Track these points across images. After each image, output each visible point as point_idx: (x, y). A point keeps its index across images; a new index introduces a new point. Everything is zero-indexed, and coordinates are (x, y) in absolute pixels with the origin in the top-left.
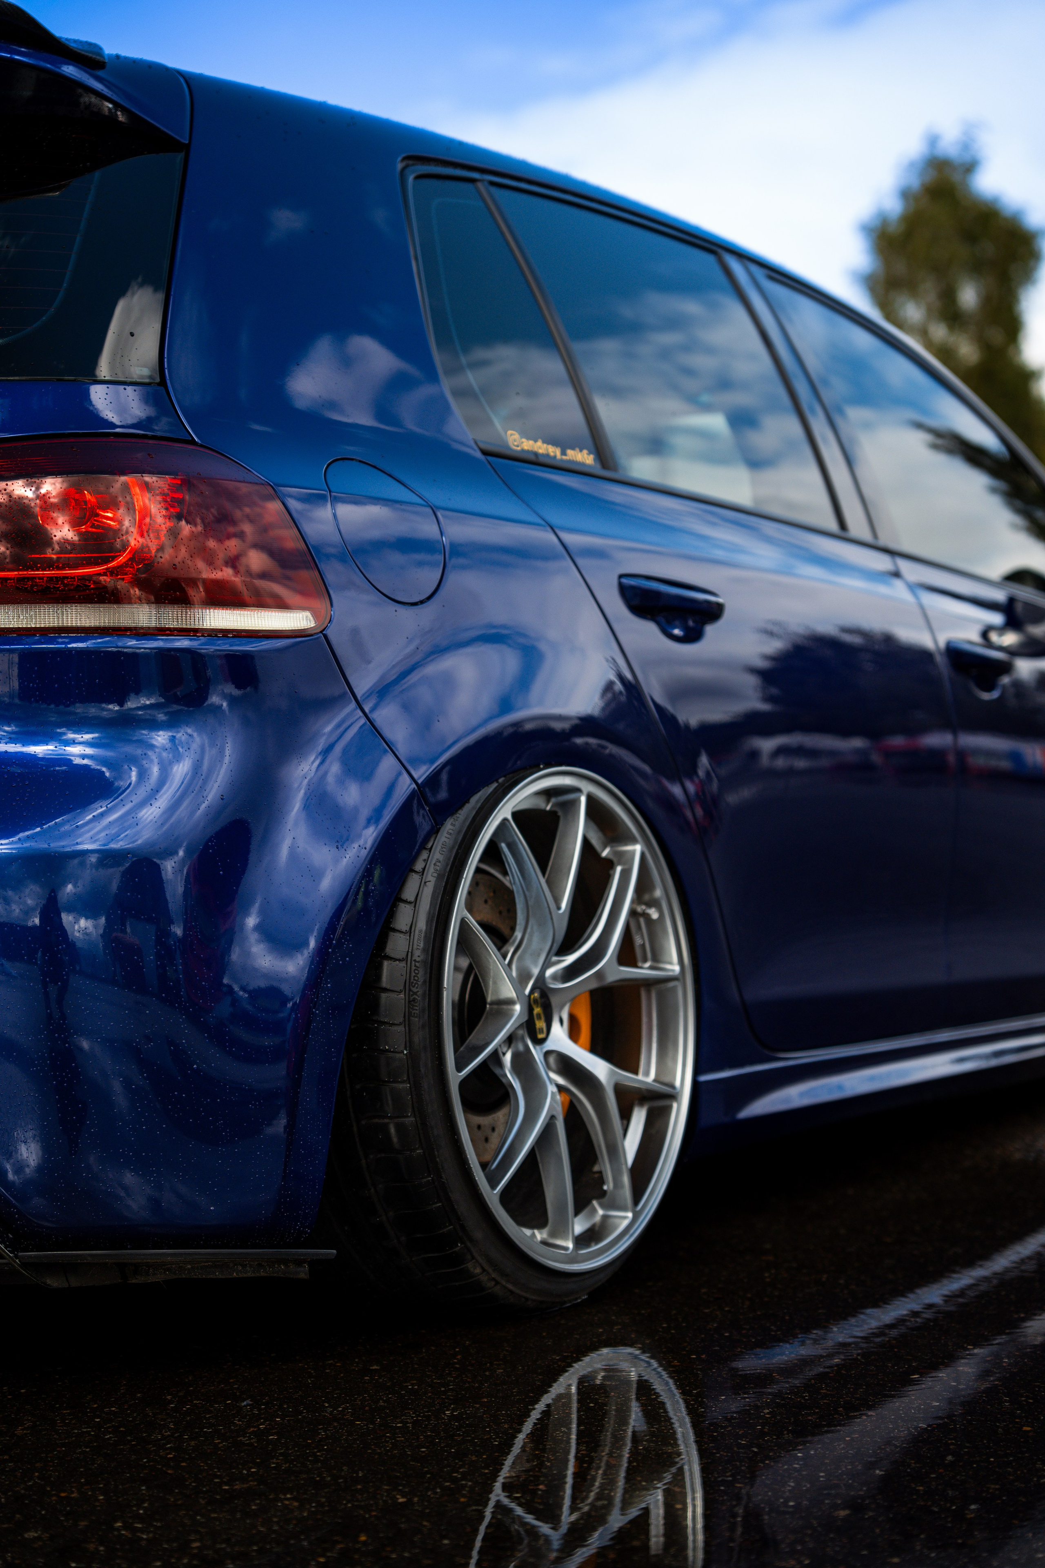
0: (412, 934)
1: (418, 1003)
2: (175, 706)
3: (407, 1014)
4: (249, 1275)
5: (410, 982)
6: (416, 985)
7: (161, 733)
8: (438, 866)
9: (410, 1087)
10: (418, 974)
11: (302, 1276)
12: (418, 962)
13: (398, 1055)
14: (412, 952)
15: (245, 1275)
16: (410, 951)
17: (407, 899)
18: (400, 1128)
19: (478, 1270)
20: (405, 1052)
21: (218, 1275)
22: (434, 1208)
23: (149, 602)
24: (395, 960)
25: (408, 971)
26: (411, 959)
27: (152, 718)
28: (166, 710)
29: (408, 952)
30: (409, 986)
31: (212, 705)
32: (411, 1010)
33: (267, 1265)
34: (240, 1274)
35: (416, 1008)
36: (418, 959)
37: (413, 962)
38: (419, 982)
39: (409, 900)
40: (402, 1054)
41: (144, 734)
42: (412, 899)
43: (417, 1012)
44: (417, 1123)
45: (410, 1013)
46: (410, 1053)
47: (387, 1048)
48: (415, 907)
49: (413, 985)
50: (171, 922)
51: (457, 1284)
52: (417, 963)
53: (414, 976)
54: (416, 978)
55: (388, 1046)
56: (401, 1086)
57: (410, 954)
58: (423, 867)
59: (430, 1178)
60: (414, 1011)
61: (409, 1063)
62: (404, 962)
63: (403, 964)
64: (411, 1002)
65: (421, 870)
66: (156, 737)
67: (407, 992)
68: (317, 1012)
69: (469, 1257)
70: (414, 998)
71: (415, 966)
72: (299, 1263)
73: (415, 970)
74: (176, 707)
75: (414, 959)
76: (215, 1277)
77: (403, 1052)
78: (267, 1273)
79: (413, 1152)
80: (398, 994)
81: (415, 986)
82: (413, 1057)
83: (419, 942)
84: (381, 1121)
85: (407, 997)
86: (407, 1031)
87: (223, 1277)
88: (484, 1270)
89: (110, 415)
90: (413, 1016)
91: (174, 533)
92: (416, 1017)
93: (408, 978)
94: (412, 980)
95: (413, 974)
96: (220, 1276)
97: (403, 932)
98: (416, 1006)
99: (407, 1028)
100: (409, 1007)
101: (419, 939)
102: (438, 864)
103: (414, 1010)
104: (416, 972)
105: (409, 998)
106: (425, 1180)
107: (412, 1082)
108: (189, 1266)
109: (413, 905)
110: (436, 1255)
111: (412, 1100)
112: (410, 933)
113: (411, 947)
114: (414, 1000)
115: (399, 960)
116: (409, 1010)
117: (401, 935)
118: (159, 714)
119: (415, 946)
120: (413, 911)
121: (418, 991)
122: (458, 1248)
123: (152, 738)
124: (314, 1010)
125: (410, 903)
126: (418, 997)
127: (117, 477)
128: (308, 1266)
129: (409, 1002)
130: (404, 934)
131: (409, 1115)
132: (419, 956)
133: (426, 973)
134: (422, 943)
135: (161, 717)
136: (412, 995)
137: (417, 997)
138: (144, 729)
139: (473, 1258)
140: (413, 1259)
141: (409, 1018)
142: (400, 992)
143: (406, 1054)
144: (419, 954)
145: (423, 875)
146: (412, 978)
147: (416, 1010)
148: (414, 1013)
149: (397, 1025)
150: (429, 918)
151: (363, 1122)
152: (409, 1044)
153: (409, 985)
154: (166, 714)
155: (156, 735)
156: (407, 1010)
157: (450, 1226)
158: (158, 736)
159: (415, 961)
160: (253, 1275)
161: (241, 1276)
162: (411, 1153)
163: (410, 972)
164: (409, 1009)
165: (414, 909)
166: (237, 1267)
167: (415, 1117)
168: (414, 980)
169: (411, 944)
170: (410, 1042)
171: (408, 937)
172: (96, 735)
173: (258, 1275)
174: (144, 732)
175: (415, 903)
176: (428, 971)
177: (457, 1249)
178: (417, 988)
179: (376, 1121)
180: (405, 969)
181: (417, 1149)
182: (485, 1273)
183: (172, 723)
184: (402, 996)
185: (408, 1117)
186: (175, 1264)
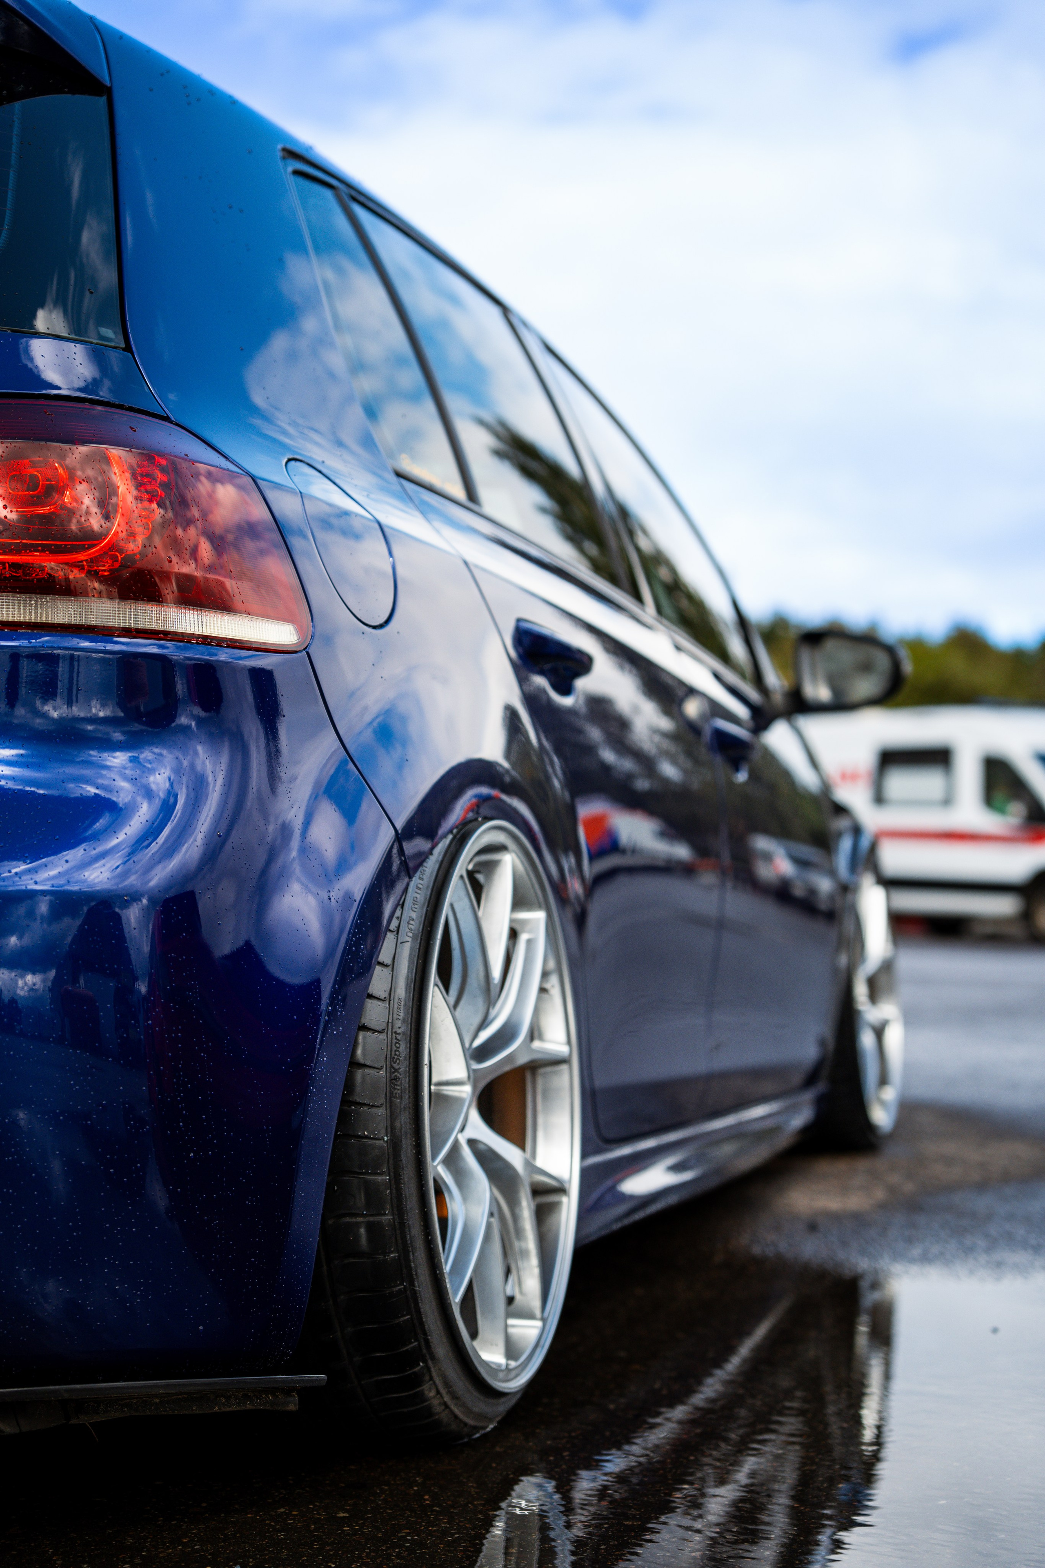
0: (392, 1002)
1: (400, 1082)
2: (136, 725)
3: (388, 1095)
4: (233, 1408)
5: (391, 1057)
6: (398, 1061)
7: (118, 754)
8: (412, 925)
9: (390, 1179)
10: (399, 1048)
11: (292, 1407)
12: (399, 1034)
13: (378, 1143)
14: (392, 1023)
15: (228, 1409)
16: (390, 1021)
17: (383, 962)
18: (371, 1228)
19: (432, 1393)
20: (386, 1138)
21: (195, 1410)
22: (402, 1321)
23: (110, 597)
24: (374, 1031)
25: (389, 1045)
26: (392, 1031)
27: (105, 737)
28: (126, 729)
29: (388, 1022)
30: (390, 1062)
31: (180, 725)
32: (393, 1090)
33: (254, 1396)
34: (222, 1408)
35: (398, 1087)
36: (399, 1031)
37: (394, 1035)
38: (401, 1057)
39: (385, 963)
40: (382, 1141)
41: (92, 756)
42: (388, 961)
43: (399, 1092)
44: (394, 1222)
45: (391, 1093)
46: (391, 1140)
47: (366, 1134)
48: (393, 970)
49: (395, 1060)
50: (136, 979)
51: (405, 1410)
52: (397, 1036)
53: (396, 1051)
54: (397, 1053)
55: (367, 1132)
56: (379, 1178)
57: (390, 1025)
58: (397, 925)
59: (402, 1287)
60: (396, 1091)
61: (390, 1151)
62: (385, 1034)
63: (383, 1036)
64: (393, 1080)
65: (396, 929)
66: (112, 759)
67: (388, 1069)
68: (314, 1090)
69: (427, 1378)
70: (396, 1076)
71: (396, 1039)
72: (288, 1391)
73: (396, 1043)
74: (137, 727)
75: (394, 1031)
76: (191, 1413)
77: (384, 1139)
78: (254, 1405)
79: (387, 1256)
80: (378, 1071)
81: (396, 1062)
82: (395, 1144)
83: (399, 1010)
84: (353, 1220)
85: (388, 1075)
86: (389, 1114)
87: (201, 1412)
88: (438, 1392)
89: (51, 375)
90: (394, 1097)
91: (146, 518)
92: (397, 1098)
93: (389, 1053)
94: (393, 1055)
95: (394, 1048)
96: (198, 1412)
97: (381, 1000)
98: (398, 1085)
99: (388, 1111)
100: (391, 1086)
101: (399, 1008)
102: (412, 922)
103: (396, 1089)
104: (397, 1045)
105: (390, 1075)
106: (397, 1288)
107: (392, 1174)
108: (157, 1401)
109: (390, 968)
110: (393, 1377)
111: (391, 1195)
112: (390, 1000)
113: (391, 1016)
114: (396, 1079)
115: (379, 1032)
116: (390, 1090)
117: (380, 1003)
118: (114, 732)
119: (395, 1016)
120: (391, 976)
121: (400, 1068)
122: (419, 1368)
123: (106, 760)
124: (311, 1088)
125: (387, 966)
126: (400, 1075)
127: (74, 447)
128: (298, 1396)
129: (391, 1080)
130: (382, 1002)
131: (387, 1212)
132: (399, 1028)
133: (406, 1047)
134: (402, 1012)
135: (118, 736)
136: (394, 1072)
137: (398, 1075)
138: (93, 749)
139: (431, 1378)
140: (363, 1382)
141: (390, 1098)
142: (381, 1069)
143: (387, 1142)
144: (400, 1025)
145: (398, 934)
146: (393, 1053)
147: (398, 1089)
148: (396, 1093)
149: (378, 1107)
150: (407, 985)
151: (330, 1222)
152: (392, 1130)
153: (391, 1059)
154: (124, 733)
155: (111, 757)
156: (388, 1089)
157: (415, 1342)
158: (114, 757)
159: (396, 1033)
160: (238, 1408)
161: (223, 1410)
162: (385, 1256)
163: (391, 1045)
164: (390, 1088)
165: (391, 972)
166: (220, 1399)
167: (393, 1214)
168: (395, 1055)
169: (391, 1013)
170: (391, 1128)
171: (387, 1006)
172: (22, 752)
173: (243, 1408)
174: (92, 753)
175: (392, 966)
176: (408, 1045)
177: (417, 1369)
178: (398, 1064)
179: (348, 1219)
180: (386, 1041)
181: (392, 1252)
182: (439, 1396)
183: (132, 743)
184: (382, 1073)
185: (385, 1214)
186: (137, 1398)
